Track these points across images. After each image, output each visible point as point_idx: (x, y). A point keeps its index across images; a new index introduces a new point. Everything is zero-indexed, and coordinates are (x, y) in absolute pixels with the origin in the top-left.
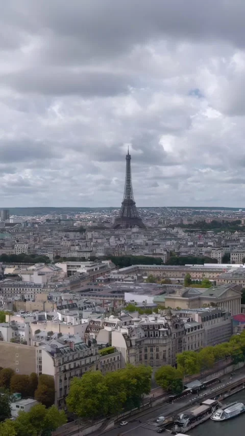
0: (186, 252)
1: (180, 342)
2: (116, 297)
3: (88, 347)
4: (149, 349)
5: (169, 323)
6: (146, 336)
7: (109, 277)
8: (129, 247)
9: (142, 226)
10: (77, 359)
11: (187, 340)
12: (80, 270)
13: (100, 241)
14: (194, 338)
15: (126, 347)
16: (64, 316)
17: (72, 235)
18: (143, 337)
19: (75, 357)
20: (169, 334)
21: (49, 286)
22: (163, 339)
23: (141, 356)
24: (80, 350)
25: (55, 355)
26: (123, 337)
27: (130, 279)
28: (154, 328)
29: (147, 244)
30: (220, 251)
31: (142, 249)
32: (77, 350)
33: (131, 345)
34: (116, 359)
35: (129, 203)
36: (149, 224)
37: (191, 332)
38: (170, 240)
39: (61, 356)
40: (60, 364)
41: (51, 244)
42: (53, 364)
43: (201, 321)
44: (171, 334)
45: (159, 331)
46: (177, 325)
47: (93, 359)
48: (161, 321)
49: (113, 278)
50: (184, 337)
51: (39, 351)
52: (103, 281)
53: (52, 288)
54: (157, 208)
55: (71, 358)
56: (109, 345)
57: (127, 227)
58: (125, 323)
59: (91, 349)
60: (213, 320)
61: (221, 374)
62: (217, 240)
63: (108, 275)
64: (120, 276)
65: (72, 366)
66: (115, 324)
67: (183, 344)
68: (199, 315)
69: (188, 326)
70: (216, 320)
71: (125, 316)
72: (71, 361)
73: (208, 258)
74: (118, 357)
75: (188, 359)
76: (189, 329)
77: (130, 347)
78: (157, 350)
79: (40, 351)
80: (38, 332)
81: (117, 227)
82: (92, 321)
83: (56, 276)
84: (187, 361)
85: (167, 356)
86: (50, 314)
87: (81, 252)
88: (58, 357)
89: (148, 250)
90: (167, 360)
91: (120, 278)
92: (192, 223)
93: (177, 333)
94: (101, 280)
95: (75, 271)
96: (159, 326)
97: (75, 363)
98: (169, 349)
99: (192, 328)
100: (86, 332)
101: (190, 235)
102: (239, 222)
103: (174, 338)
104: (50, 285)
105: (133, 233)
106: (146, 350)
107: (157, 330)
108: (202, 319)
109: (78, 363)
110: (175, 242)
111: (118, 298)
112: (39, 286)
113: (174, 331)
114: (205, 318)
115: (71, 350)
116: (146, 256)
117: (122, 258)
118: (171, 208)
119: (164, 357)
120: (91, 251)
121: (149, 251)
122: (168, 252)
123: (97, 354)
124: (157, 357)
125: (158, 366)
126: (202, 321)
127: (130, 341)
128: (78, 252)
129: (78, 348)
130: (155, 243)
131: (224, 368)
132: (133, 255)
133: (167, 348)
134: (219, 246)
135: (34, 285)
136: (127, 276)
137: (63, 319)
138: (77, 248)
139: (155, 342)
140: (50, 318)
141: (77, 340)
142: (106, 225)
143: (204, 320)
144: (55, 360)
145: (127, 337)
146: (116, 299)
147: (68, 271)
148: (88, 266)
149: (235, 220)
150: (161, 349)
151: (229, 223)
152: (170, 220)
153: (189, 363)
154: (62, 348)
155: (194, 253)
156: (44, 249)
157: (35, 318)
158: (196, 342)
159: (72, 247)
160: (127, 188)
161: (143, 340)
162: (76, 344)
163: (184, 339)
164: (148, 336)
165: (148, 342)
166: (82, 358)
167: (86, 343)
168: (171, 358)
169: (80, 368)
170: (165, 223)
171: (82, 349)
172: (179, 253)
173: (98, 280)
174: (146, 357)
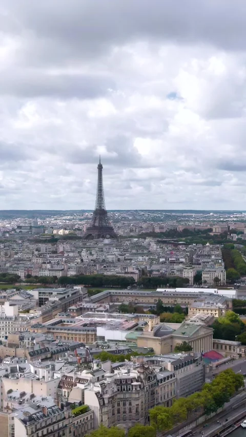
0: (158, 271)
1: (153, 393)
2: (88, 331)
3: (61, 411)
4: (121, 403)
5: (142, 376)
6: (118, 390)
7: (80, 306)
8: (101, 265)
9: (114, 236)
10: (50, 425)
11: (159, 391)
12: (51, 299)
13: (71, 254)
14: (166, 388)
15: (98, 405)
16: (36, 369)
17: (43, 247)
18: (116, 392)
19: (48, 423)
20: (142, 387)
21: (20, 319)
22: (136, 393)
23: (113, 411)
24: (53, 414)
25: (28, 423)
26: (95, 396)
27: (101, 309)
28: (126, 382)
29: (119, 260)
30: (192, 270)
31: (114, 267)
32: (50, 415)
33: (104, 404)
34: (89, 418)
35: (101, 213)
36: (120, 232)
37: (163, 383)
38: (142, 255)
39: (34, 424)
40: (32, 433)
41: (23, 260)
42: (25, 433)
43: (173, 370)
44: (144, 388)
45: (132, 385)
46: (149, 377)
47: (66, 422)
48: (134, 374)
49: (85, 307)
50: (157, 389)
51: (11, 418)
52: (75, 311)
53: (24, 321)
54: (129, 211)
55: (43, 425)
56: (82, 403)
57: (99, 236)
58: (98, 380)
59: (63, 413)
60: (185, 368)
61: (193, 425)
62: (188, 254)
63: (80, 304)
64: (92, 305)
65: (45, 433)
66: (88, 380)
67: (156, 396)
68: (172, 363)
69: (160, 376)
70: (188, 367)
71: (97, 371)
72: (44, 427)
73: (180, 278)
74: (91, 416)
75: (161, 415)
76: (161, 380)
77: (102, 405)
78: (130, 404)
79: (13, 418)
80: (10, 391)
81: (89, 237)
82: (64, 376)
83: (27, 304)
84: (159, 417)
85: (140, 410)
86: (22, 365)
87: (53, 270)
88: (30, 425)
89: (120, 268)
90: (140, 414)
91: (92, 307)
92: (164, 231)
93: (149, 386)
94: (73, 310)
95: (47, 299)
96: (132, 380)
97: (48, 429)
98: (142, 402)
99: (165, 378)
100: (58, 388)
101: (162, 248)
102: (211, 230)
103: (147, 391)
104: (22, 318)
105: (105, 245)
106: (119, 405)
107: (130, 384)
108: (174, 367)
109: (51, 428)
110: (147, 258)
111: (90, 333)
112: (11, 319)
113: (147, 384)
114: (177, 366)
115: (44, 415)
116: (119, 275)
117: (94, 278)
118: (142, 211)
119: (137, 411)
120: (63, 270)
121: (121, 270)
122: (139, 271)
123: (69, 417)
124: (130, 411)
125: (131, 420)
126: (175, 370)
127: (103, 399)
128: (49, 270)
129: (51, 412)
130: (126, 258)
131: (196, 419)
132: (105, 274)
133: (139, 402)
134: (191, 263)
135: (6, 318)
136: (99, 305)
137: (36, 372)
138: (49, 266)
139: (127, 396)
140: (22, 370)
141: (50, 403)
142: (78, 234)
143: (176, 368)
144: (28, 428)
145: (100, 396)
146: (88, 333)
147: (40, 298)
148: (60, 294)
149: (207, 228)
150: (134, 403)
151: (201, 231)
152: (141, 227)
153: (162, 420)
154: (35, 414)
155: (166, 271)
156: (15, 267)
157: (7, 371)
158: (168, 392)
159: (43, 265)
160: (99, 198)
161: (116, 395)
162: (49, 408)
163: (157, 390)
164: (120, 390)
165: (122, 396)
166: (55, 423)
167: (58, 406)
168: (143, 410)
169: (53, 434)
170: (137, 231)
171: (55, 413)
172: (151, 272)
173: (70, 310)
174: (119, 412)
